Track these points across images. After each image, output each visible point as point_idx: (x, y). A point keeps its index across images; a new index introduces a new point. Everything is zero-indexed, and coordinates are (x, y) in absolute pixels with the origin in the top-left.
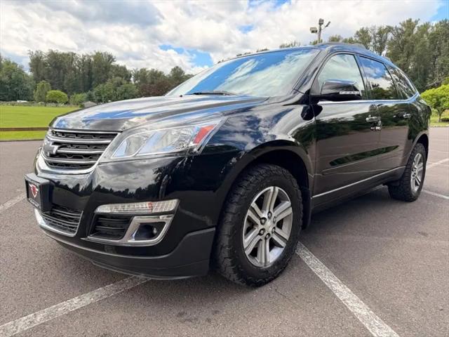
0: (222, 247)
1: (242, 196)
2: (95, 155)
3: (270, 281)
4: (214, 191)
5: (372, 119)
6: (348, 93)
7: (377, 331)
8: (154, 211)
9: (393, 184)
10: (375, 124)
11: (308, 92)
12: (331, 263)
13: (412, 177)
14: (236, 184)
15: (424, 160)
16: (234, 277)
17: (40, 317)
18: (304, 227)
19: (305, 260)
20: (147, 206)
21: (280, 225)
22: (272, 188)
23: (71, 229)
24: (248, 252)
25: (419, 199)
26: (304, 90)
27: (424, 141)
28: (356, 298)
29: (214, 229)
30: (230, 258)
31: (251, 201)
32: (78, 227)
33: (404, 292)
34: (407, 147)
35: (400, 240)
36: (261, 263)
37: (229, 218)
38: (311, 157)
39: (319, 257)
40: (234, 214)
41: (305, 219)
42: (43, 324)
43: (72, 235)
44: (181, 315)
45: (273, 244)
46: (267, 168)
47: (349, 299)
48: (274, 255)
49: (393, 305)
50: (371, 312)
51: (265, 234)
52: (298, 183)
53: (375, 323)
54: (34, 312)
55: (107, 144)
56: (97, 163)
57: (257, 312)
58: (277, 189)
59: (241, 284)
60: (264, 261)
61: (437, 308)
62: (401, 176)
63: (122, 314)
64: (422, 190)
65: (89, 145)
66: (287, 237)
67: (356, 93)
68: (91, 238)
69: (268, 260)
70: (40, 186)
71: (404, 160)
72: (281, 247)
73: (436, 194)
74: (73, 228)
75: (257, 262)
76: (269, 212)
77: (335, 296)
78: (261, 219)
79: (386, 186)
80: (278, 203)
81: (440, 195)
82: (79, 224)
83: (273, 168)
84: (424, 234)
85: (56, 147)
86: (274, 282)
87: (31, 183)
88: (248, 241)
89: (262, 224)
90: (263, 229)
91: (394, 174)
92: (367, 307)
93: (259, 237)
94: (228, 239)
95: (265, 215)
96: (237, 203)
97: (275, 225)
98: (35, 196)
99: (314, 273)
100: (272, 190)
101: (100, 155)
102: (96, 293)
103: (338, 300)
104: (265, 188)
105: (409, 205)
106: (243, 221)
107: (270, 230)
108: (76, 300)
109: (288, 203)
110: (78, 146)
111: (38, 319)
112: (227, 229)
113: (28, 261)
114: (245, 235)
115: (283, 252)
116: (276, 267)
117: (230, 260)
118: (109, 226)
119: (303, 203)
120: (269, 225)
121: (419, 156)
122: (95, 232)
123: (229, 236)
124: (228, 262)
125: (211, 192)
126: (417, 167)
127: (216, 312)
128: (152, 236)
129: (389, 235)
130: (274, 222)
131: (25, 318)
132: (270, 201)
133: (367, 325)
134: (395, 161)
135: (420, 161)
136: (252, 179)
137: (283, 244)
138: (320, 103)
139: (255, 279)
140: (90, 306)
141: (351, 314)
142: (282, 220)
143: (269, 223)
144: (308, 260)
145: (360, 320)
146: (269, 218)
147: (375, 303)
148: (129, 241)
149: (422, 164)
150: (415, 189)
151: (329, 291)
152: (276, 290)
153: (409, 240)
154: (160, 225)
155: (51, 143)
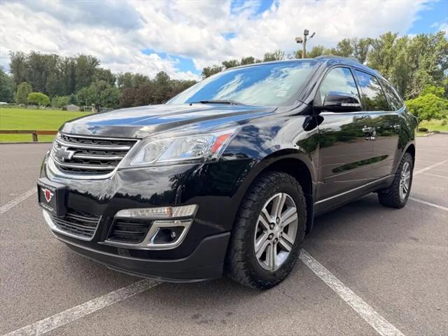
0: (235, 251)
1: (254, 202)
2: (114, 161)
3: (277, 284)
4: (231, 197)
5: (368, 130)
6: (350, 105)
7: (383, 329)
8: (174, 215)
9: (383, 192)
10: (370, 134)
11: (311, 103)
12: (332, 267)
13: (401, 185)
14: (250, 191)
15: (411, 168)
16: (246, 279)
17: (57, 321)
18: (307, 232)
19: (307, 264)
20: (166, 210)
21: (286, 230)
22: (280, 194)
23: (87, 233)
24: (258, 256)
25: (406, 206)
26: (307, 101)
27: (412, 150)
28: (359, 299)
29: (229, 233)
31: (262, 207)
32: (95, 232)
33: (403, 294)
34: (397, 156)
35: (393, 245)
36: (269, 266)
37: (243, 223)
38: (314, 164)
39: (320, 261)
40: (247, 219)
41: (308, 224)
42: (62, 327)
43: (89, 239)
44: (196, 317)
45: (280, 249)
46: (277, 175)
47: (353, 301)
48: (281, 259)
49: (395, 305)
50: (375, 312)
51: (274, 238)
52: (303, 190)
53: (379, 322)
54: (50, 316)
55: (127, 151)
56: (116, 169)
57: (269, 313)
58: (285, 195)
59: (252, 287)
60: (272, 265)
61: (434, 308)
62: (390, 184)
63: (139, 317)
64: (409, 198)
65: (107, 151)
66: (292, 241)
67: (357, 105)
68: (108, 242)
69: (276, 264)
70: (56, 191)
71: (394, 169)
72: (287, 251)
73: (422, 202)
74: (89, 232)
75: (266, 265)
76: (278, 218)
77: (341, 298)
78: (270, 224)
79: (376, 194)
80: (285, 209)
81: (425, 203)
82: (96, 228)
83: (283, 175)
84: (416, 240)
85: (72, 152)
86: (281, 285)
87: (44, 188)
88: (259, 245)
89: (270, 228)
90: (272, 234)
91: (384, 182)
92: (371, 308)
93: (269, 242)
94: (242, 243)
95: (273, 220)
96: (250, 208)
97: (282, 230)
98: (48, 201)
99: (317, 277)
100: (281, 197)
101: (119, 160)
102: (109, 297)
103: (344, 302)
104: (274, 194)
105: (397, 212)
106: (255, 226)
107: (278, 235)
108: (90, 304)
109: (294, 209)
110: (95, 152)
111: (55, 322)
112: (241, 233)
113: (35, 266)
114: (257, 238)
115: (289, 255)
116: (283, 271)
117: (243, 263)
118: (127, 230)
119: (307, 209)
120: (277, 230)
121: (406, 164)
122: (113, 236)
123: (243, 240)
124: (241, 265)
125: (228, 197)
126: (405, 176)
127: (230, 314)
128: (171, 240)
129: (383, 241)
130: (281, 227)
131: (41, 322)
132: (279, 207)
133: (373, 325)
134: (385, 170)
135: (408, 170)
136: (263, 186)
137: (289, 248)
138: (322, 114)
139: (264, 282)
140: (105, 309)
141: (357, 314)
142: (288, 225)
143: (277, 228)
144: (310, 264)
145: (366, 320)
146: (278, 223)
147: (378, 304)
148: (148, 245)
149: (409, 172)
150: (403, 196)
151: (334, 293)
152: (284, 293)
153: (402, 245)
154: (179, 229)
155: (66, 148)
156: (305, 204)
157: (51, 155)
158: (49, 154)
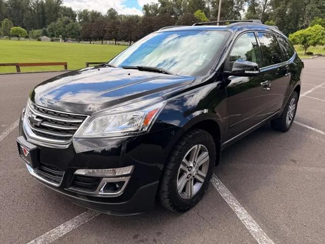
0: (163, 192)
1: (177, 157)
2: (71, 130)
3: (194, 206)
5: (265, 83)
6: (251, 72)
8: (117, 174)
10: (267, 86)
12: (233, 189)
13: (287, 115)
15: (296, 102)
16: (171, 209)
19: (216, 187)
20: (112, 171)
21: (200, 168)
22: (197, 146)
23: (56, 180)
24: (180, 191)
25: (290, 130)
28: (250, 218)
29: (158, 181)
30: (168, 198)
31: (183, 159)
35: (278, 167)
36: (188, 196)
37: (168, 173)
38: (221, 118)
40: (171, 170)
43: (57, 185)
44: (136, 237)
45: (196, 181)
46: (194, 134)
47: (246, 219)
48: (196, 188)
49: (275, 223)
50: (261, 229)
51: (191, 177)
53: (263, 238)
54: (34, 238)
55: (80, 123)
56: (74, 136)
58: (200, 145)
60: (190, 195)
61: (302, 225)
62: (280, 116)
65: (65, 122)
66: (204, 175)
68: (71, 189)
69: (193, 193)
70: (30, 151)
71: (283, 105)
72: (201, 182)
75: (186, 196)
76: (194, 162)
77: (237, 217)
78: (188, 167)
80: (200, 153)
81: (304, 126)
82: (62, 178)
84: (294, 161)
85: (40, 121)
86: (196, 206)
87: (22, 146)
88: (180, 184)
89: (189, 171)
90: (190, 174)
92: (258, 225)
93: (188, 179)
94: (167, 186)
95: (191, 164)
96: (174, 162)
97: (198, 169)
98: (26, 155)
99: (222, 198)
100: (197, 148)
101: (76, 130)
102: (75, 220)
103: (239, 221)
107: (195, 173)
108: (62, 227)
109: (206, 153)
110: (56, 123)
112: (166, 180)
114: (179, 179)
115: (202, 186)
117: (168, 200)
118: (84, 182)
120: (194, 171)
121: (293, 99)
126: (291, 108)
127: (159, 234)
128: (116, 190)
129: (271, 163)
130: (197, 167)
132: (196, 153)
133: (258, 241)
135: (294, 103)
137: (202, 180)
138: (229, 77)
139: (182, 207)
140: (73, 231)
141: (248, 231)
142: (202, 165)
143: (194, 169)
144: (218, 187)
145: (254, 236)
146: (194, 166)
147: (263, 222)
148: (100, 193)
149: (295, 105)
150: (288, 122)
151: (233, 213)
152: (198, 213)
153: (284, 167)
154: (122, 183)
155: (35, 117)
156: (215, 148)
157: (25, 114)
158: (24, 113)
